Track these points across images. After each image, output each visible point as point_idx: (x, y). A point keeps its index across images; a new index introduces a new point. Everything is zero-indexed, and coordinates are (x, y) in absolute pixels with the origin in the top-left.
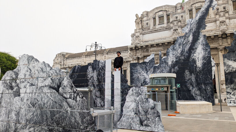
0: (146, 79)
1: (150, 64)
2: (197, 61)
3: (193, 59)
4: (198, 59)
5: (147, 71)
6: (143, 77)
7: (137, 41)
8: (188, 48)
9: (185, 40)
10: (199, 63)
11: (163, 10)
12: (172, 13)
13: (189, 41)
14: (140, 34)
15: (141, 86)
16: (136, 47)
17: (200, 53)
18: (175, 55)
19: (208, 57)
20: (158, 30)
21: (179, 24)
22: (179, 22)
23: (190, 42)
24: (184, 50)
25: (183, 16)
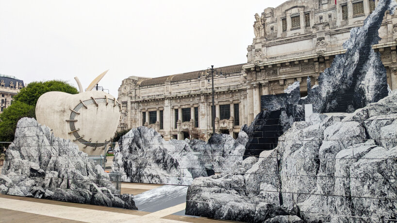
1: (292, 96)
2: (367, 92)
3: (361, 89)
4: (368, 89)
7: (257, 58)
8: (352, 72)
9: (347, 59)
10: (369, 94)
11: (299, 5)
12: (313, 10)
13: (354, 62)
14: (263, 46)
16: (256, 67)
17: (371, 80)
18: (331, 83)
19: (383, 85)
20: (291, 39)
21: (327, 29)
22: (326, 26)
23: (355, 63)
24: (346, 75)
25: (332, 16)
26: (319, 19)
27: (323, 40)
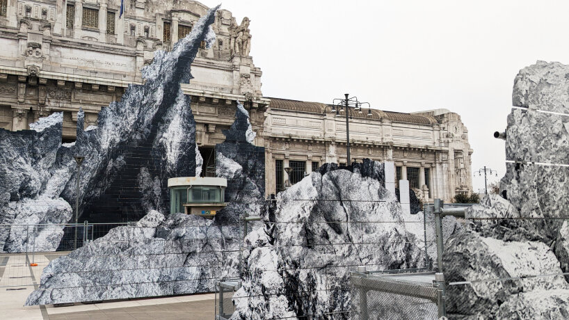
0: (30, 179)
1: (46, 139)
2: (169, 150)
3: (161, 145)
4: (171, 146)
5: (35, 158)
6: (21, 174)
8: (152, 116)
9: (146, 95)
10: (172, 154)
13: (155, 102)
15: (11, 200)
17: (176, 133)
18: (119, 128)
19: (190, 144)
22: (45, 27)
23: (158, 103)
24: (143, 120)
25: (48, 13)
26: (24, 10)
27: (38, 49)
